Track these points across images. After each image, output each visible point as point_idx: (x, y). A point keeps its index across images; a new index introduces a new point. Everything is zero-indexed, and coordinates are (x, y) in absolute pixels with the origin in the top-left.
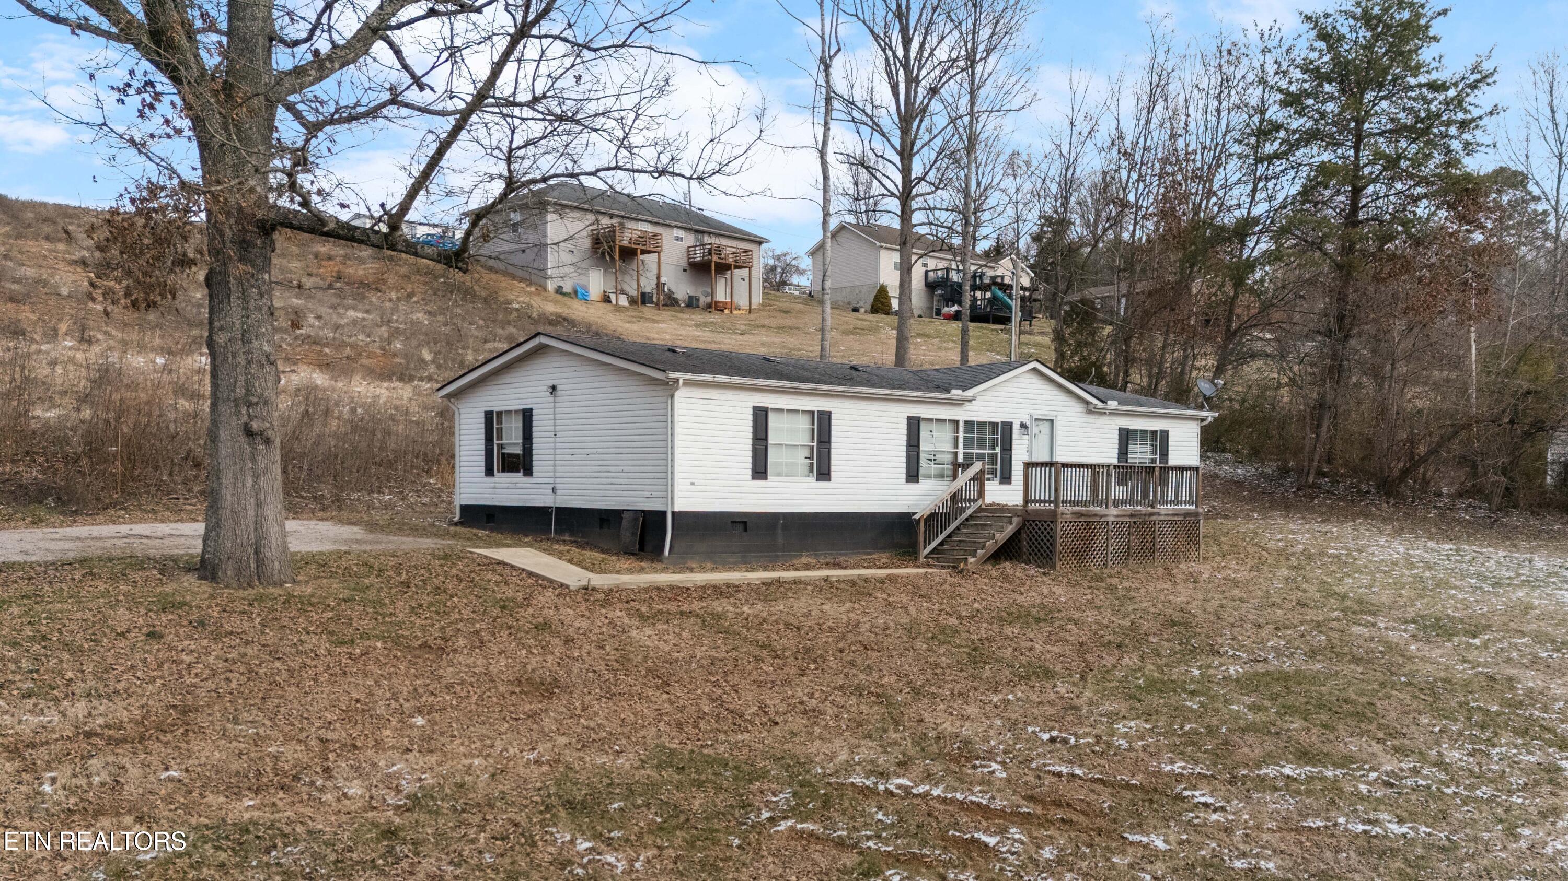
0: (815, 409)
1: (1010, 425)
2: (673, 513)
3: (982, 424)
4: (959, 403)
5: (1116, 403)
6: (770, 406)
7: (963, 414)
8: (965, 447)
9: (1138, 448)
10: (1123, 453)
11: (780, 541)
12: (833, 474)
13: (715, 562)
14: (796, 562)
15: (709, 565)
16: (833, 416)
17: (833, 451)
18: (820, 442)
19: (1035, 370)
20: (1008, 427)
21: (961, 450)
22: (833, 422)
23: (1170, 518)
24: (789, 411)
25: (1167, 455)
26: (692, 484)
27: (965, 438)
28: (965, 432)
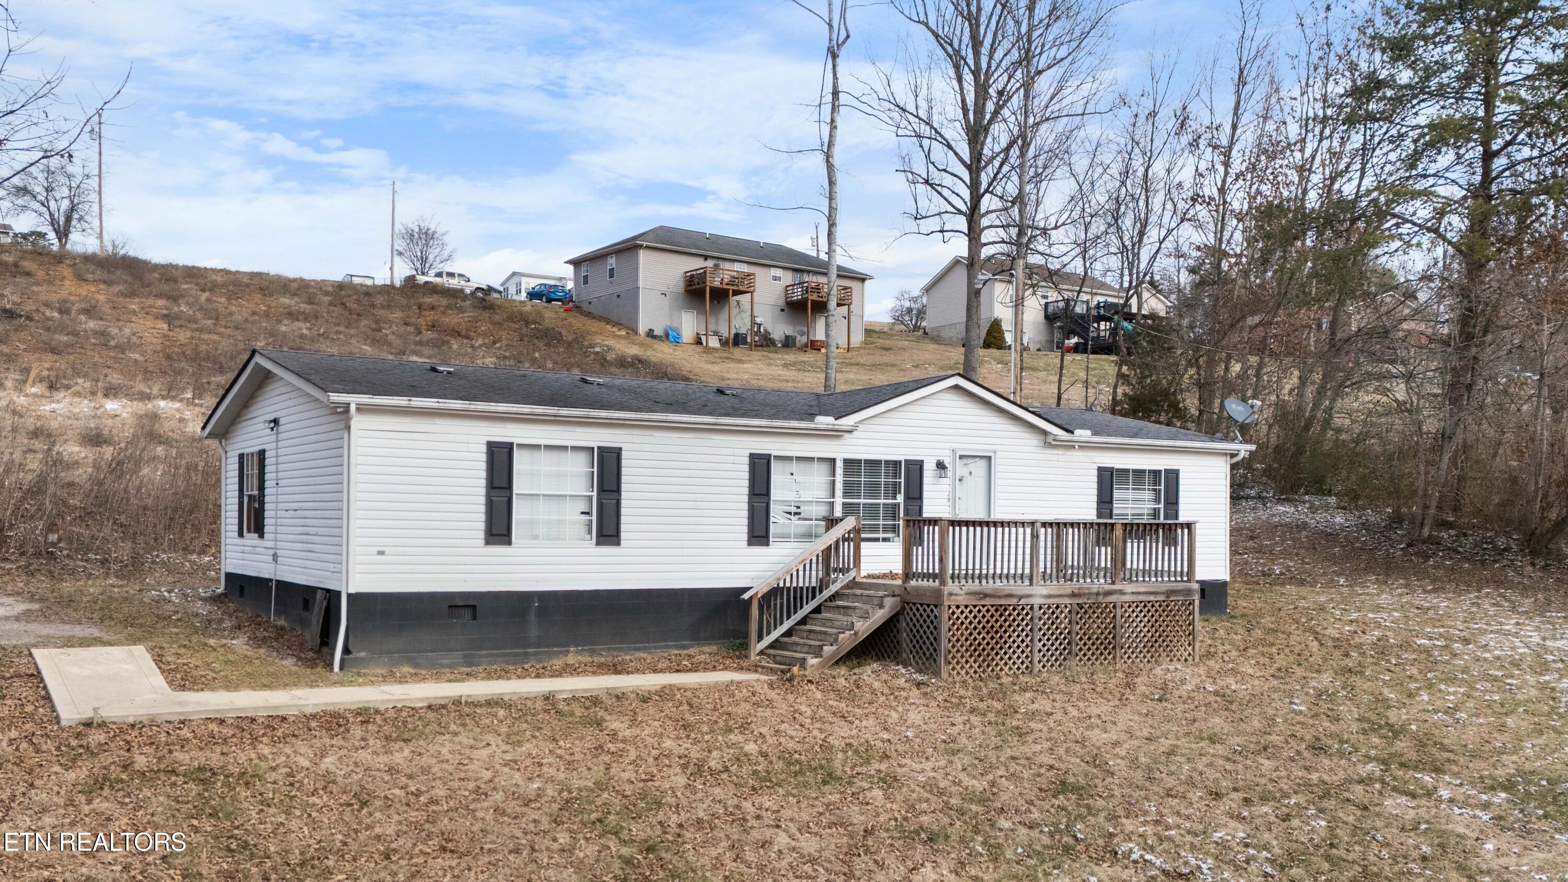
0: (595, 445)
1: (920, 464)
2: (349, 596)
3: (873, 464)
4: (835, 434)
5: (1089, 433)
6: (516, 441)
7: (841, 450)
8: (846, 494)
9: (1130, 494)
10: (1105, 501)
11: (534, 632)
12: (623, 535)
13: (416, 665)
14: (557, 663)
15: (406, 669)
16: (624, 454)
17: (624, 503)
18: (602, 490)
19: (957, 387)
20: (915, 469)
21: (839, 500)
22: (624, 463)
23: (1141, 598)
24: (548, 447)
25: (1176, 503)
26: (381, 553)
27: (845, 483)
28: (845, 475)
